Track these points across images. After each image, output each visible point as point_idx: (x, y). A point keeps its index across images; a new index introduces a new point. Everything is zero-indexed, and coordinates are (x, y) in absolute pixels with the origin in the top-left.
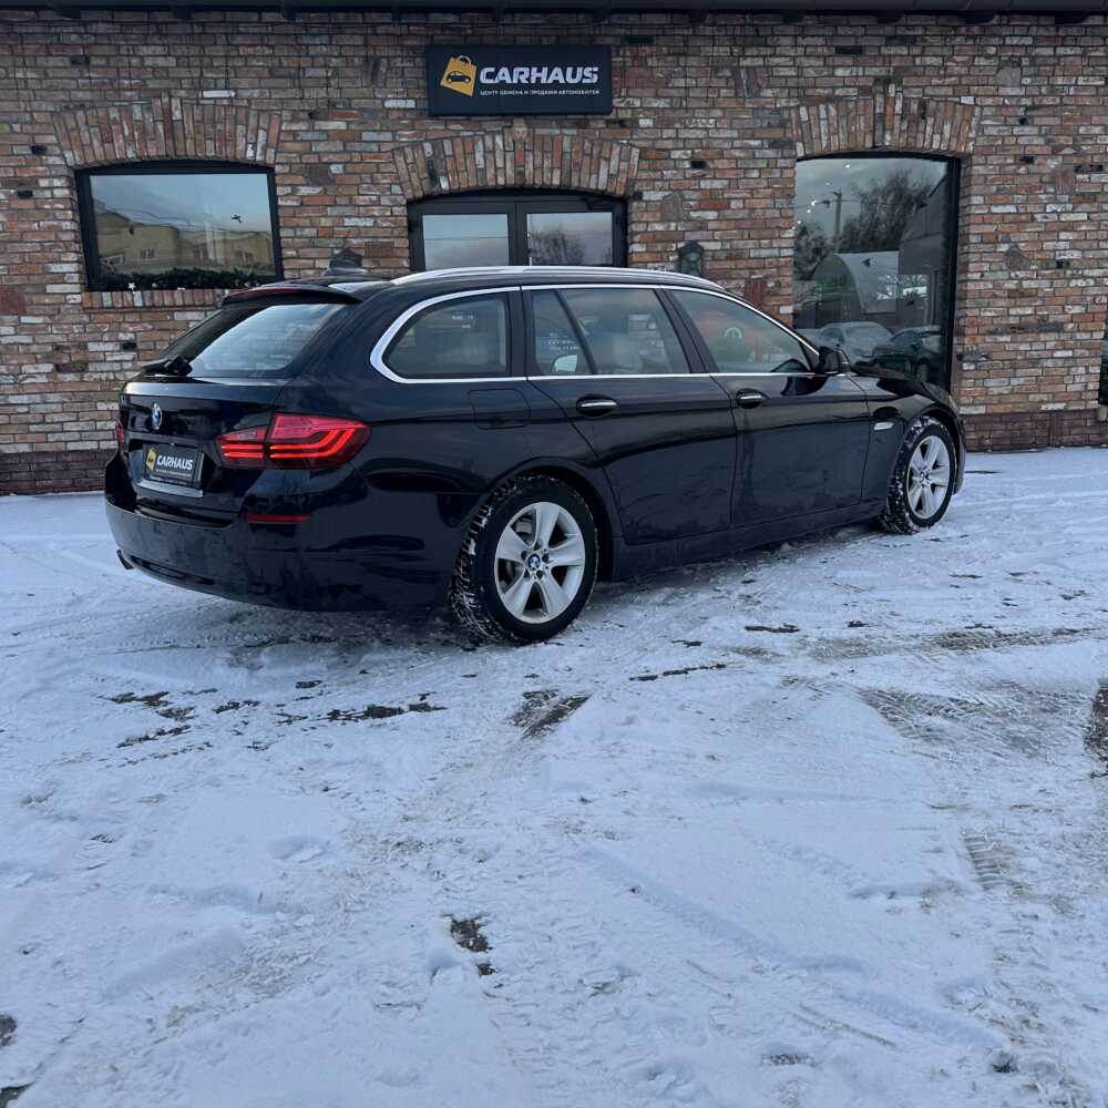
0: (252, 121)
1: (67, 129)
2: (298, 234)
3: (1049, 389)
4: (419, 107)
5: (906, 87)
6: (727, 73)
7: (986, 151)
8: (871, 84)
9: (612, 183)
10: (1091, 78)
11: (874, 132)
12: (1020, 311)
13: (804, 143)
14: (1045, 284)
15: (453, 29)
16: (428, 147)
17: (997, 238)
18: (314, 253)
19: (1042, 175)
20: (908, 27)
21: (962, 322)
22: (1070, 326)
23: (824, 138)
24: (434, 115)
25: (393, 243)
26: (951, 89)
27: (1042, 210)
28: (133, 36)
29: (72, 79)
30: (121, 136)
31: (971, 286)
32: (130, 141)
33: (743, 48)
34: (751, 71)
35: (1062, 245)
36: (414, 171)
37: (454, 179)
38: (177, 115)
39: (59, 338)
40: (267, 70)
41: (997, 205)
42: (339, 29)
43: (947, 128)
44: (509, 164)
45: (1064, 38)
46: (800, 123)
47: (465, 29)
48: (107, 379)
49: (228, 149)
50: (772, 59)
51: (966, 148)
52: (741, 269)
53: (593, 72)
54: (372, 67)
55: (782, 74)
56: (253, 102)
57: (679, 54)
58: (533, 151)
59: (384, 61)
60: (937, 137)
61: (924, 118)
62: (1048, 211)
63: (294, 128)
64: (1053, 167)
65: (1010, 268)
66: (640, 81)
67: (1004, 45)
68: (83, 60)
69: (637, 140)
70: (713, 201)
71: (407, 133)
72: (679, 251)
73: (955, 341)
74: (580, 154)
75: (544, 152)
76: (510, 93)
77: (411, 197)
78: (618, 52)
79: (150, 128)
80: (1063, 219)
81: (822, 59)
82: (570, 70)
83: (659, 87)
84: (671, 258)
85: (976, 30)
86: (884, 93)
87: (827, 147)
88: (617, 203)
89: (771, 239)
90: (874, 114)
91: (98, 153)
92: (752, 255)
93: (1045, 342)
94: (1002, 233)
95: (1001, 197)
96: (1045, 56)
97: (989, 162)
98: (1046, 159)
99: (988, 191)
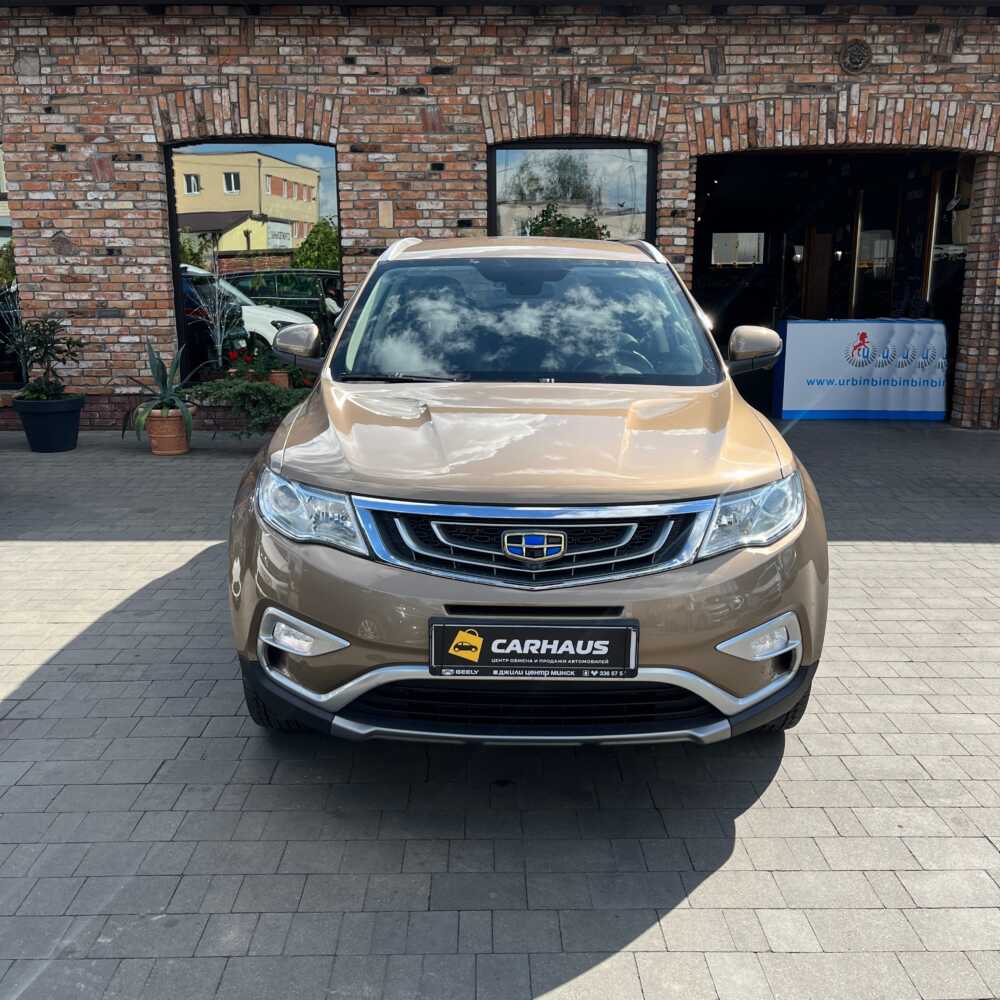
3: (121, 373)
7: (16, 139)
10: (115, 68)
12: (74, 296)
14: (98, 271)
17: (40, 224)
19: (77, 162)
22: (132, 312)
27: (82, 198)
31: (19, 270)
35: (109, 232)
41: (33, 191)
45: (79, 29)
62: (89, 198)
64: (87, 155)
65: (59, 252)
67: (17, 35)
80: (107, 205)
93: (108, 327)
94: (45, 219)
95: (39, 183)
96: (62, 46)
97: (19, 150)
98: (80, 147)
99: (21, 178)
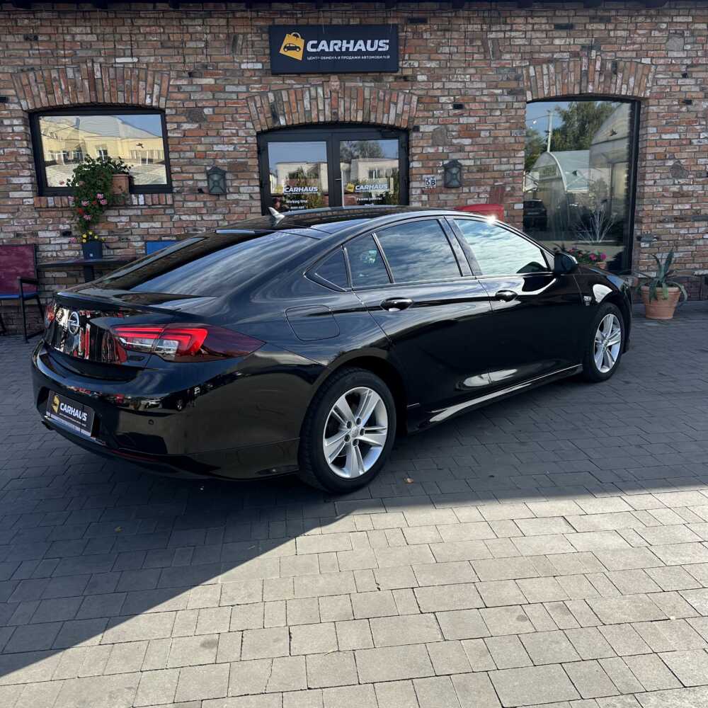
0: (150, 79)
1: (22, 84)
2: (182, 156)
3: (700, 260)
4: (265, 68)
5: (604, 52)
6: (479, 43)
7: (659, 96)
8: (578, 50)
9: (398, 121)
11: (580, 83)
12: (680, 207)
13: (532, 92)
14: (698, 188)
15: (287, 14)
16: (271, 96)
17: (666, 156)
18: (192, 169)
19: (697, 112)
20: (605, 10)
21: (640, 215)
23: (546, 88)
24: (275, 74)
25: (247, 162)
26: (635, 53)
27: (697, 137)
28: (66, 21)
29: (26, 50)
30: (60, 89)
31: (647, 189)
32: (66, 92)
33: (491, 24)
36: (261, 113)
37: (289, 117)
38: (98, 75)
39: (19, 229)
40: (159, 43)
41: (666, 133)
42: (210, 15)
43: (632, 80)
44: (327, 107)
46: (529, 77)
47: (296, 14)
48: (52, 256)
49: (133, 98)
50: (509, 33)
51: (645, 93)
52: (488, 178)
53: (386, 43)
54: (232, 41)
55: (517, 43)
56: (150, 65)
57: (445, 30)
58: (343, 98)
59: (241, 36)
60: (625, 86)
61: (616, 74)
62: (701, 137)
63: (178, 83)
64: (705, 107)
65: (676, 176)
66: (418, 48)
67: (672, 22)
68: (32, 38)
69: (415, 90)
70: (468, 131)
71: (255, 86)
72: (444, 166)
73: (635, 227)
74: (377, 100)
75: (351, 98)
76: (329, 58)
77: (260, 130)
78: (403, 29)
79: (79, 84)
81: (545, 32)
82: (369, 42)
83: (432, 53)
84: (439, 171)
85: (653, 12)
86: (587, 56)
87: (547, 94)
88: (402, 134)
89: (508, 157)
90: (581, 71)
91: (44, 101)
92: (495, 168)
93: (698, 228)
94: (669, 152)
95: (669, 128)
96: (700, 30)
97: (661, 104)
98: (700, 101)
99: (660, 124)
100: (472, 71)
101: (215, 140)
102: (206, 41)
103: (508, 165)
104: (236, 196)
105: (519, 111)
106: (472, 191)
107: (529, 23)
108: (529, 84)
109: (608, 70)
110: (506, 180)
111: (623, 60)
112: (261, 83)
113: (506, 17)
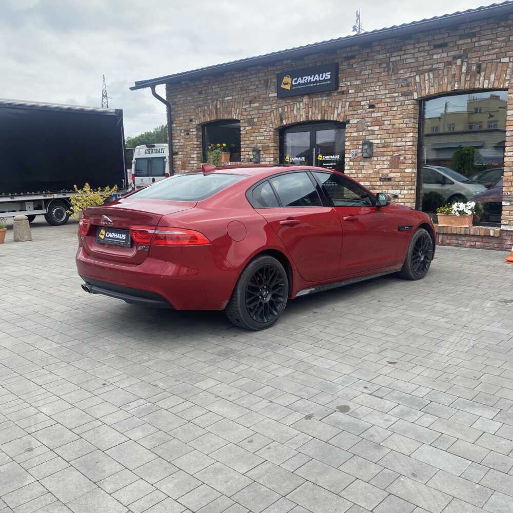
0: (236, 106)
1: (196, 113)
5: (470, 58)
6: (385, 66)
8: (451, 60)
9: (339, 118)
11: (451, 83)
13: (417, 93)
16: (280, 109)
18: (248, 149)
20: (471, 29)
23: (427, 89)
25: (269, 145)
26: (495, 55)
29: (199, 98)
33: (392, 55)
34: (395, 63)
36: (276, 119)
37: (287, 120)
38: (218, 106)
43: (492, 76)
44: (304, 113)
46: (415, 83)
50: (403, 56)
51: (504, 85)
52: (389, 151)
54: (266, 83)
55: (408, 62)
56: (236, 99)
57: (366, 61)
58: (312, 107)
59: (270, 80)
60: (487, 81)
61: (479, 72)
66: (350, 74)
68: (201, 93)
69: (349, 99)
71: (275, 105)
72: (363, 145)
74: (328, 107)
75: (316, 107)
76: (302, 87)
77: (275, 127)
78: (342, 64)
79: (213, 111)
81: (427, 52)
82: (321, 75)
83: (357, 76)
84: (360, 147)
86: (456, 64)
87: (429, 92)
89: (402, 137)
90: (452, 74)
92: (394, 145)
100: (380, 83)
101: (257, 134)
102: (257, 85)
103: (402, 143)
104: (264, 163)
105: (409, 106)
106: (379, 159)
107: (417, 48)
108: (416, 87)
109: (473, 71)
110: (400, 153)
111: (486, 62)
112: (276, 103)
113: (401, 47)
